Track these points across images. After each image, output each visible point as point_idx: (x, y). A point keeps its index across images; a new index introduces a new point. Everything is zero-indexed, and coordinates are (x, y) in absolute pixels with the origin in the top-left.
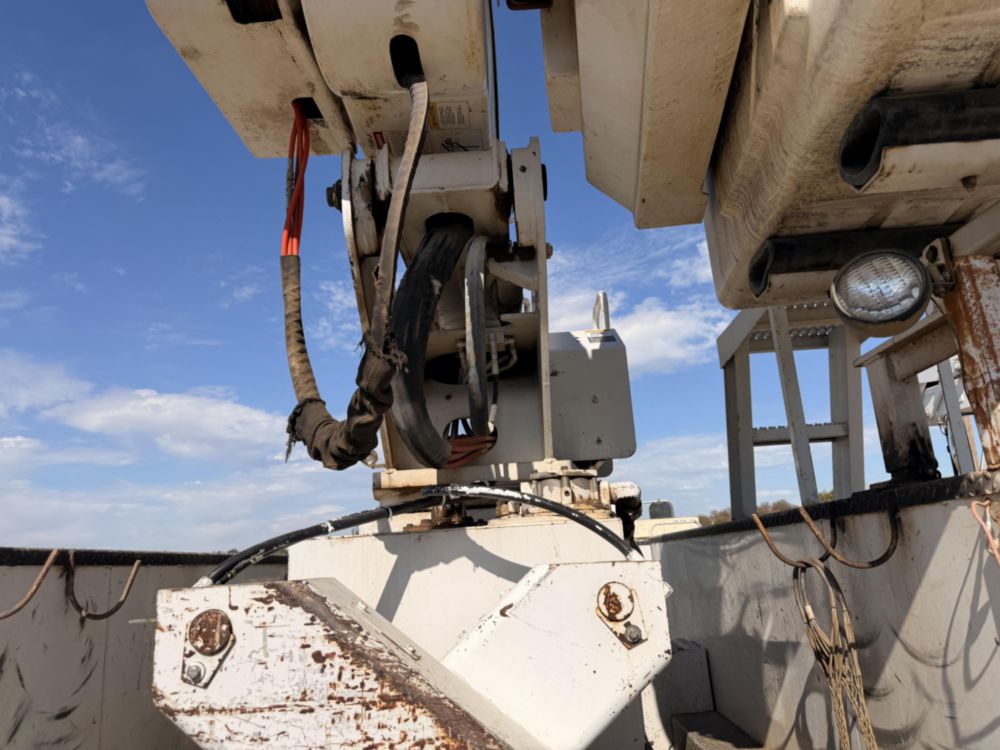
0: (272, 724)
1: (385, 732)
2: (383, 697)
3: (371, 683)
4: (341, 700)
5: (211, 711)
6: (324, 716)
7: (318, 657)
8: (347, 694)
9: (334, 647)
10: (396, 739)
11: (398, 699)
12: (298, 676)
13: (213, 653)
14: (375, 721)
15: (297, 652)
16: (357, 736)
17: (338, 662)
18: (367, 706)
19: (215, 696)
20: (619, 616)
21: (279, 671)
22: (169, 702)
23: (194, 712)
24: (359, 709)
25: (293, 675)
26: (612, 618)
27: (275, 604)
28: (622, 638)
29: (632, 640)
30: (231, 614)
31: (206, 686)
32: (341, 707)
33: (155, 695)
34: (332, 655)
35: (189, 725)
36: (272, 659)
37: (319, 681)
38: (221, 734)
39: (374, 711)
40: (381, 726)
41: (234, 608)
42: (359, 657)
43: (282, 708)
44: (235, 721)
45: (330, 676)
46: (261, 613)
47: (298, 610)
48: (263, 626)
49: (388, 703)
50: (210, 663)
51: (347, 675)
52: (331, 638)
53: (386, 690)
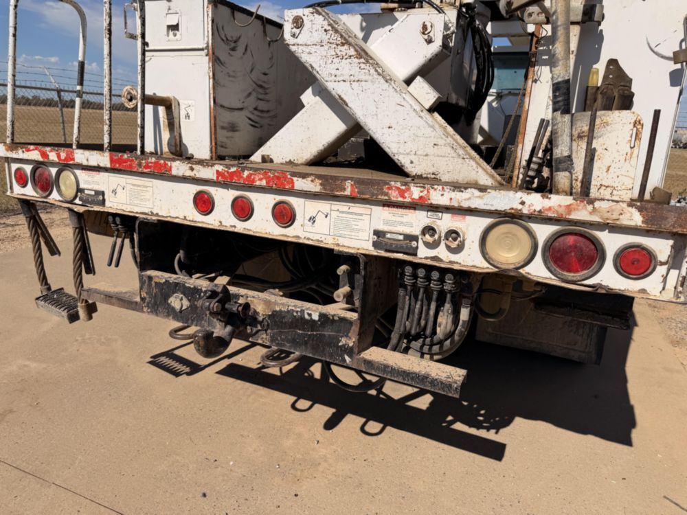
0: (313, 49)
1: (342, 53)
2: (342, 43)
3: (339, 39)
4: (331, 43)
5: (298, 45)
6: (326, 47)
7: (326, 31)
8: (332, 41)
9: (329, 28)
10: (344, 54)
11: (346, 43)
12: (320, 37)
13: (298, 28)
14: (339, 49)
15: (320, 29)
16: (334, 53)
17: (331, 32)
18: (337, 45)
19: (299, 41)
20: (426, 33)
21: (315, 34)
22: (288, 42)
23: (294, 45)
24: (335, 46)
25: (319, 35)
26: (424, 33)
27: (315, 14)
28: (426, 40)
29: (429, 41)
30: (303, 17)
31: (297, 38)
32: (331, 45)
33: (284, 40)
34: (329, 30)
35: (293, 48)
36: (314, 31)
37: (325, 37)
38: (300, 51)
39: (339, 47)
40: (341, 51)
41: (304, 15)
42: (336, 31)
43: (316, 45)
44: (304, 48)
45: (328, 36)
46: (311, 17)
47: (321, 16)
48: (312, 21)
49: (343, 44)
50: (297, 31)
51: (333, 36)
52: (329, 25)
53: (343, 41)
